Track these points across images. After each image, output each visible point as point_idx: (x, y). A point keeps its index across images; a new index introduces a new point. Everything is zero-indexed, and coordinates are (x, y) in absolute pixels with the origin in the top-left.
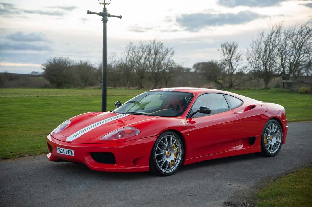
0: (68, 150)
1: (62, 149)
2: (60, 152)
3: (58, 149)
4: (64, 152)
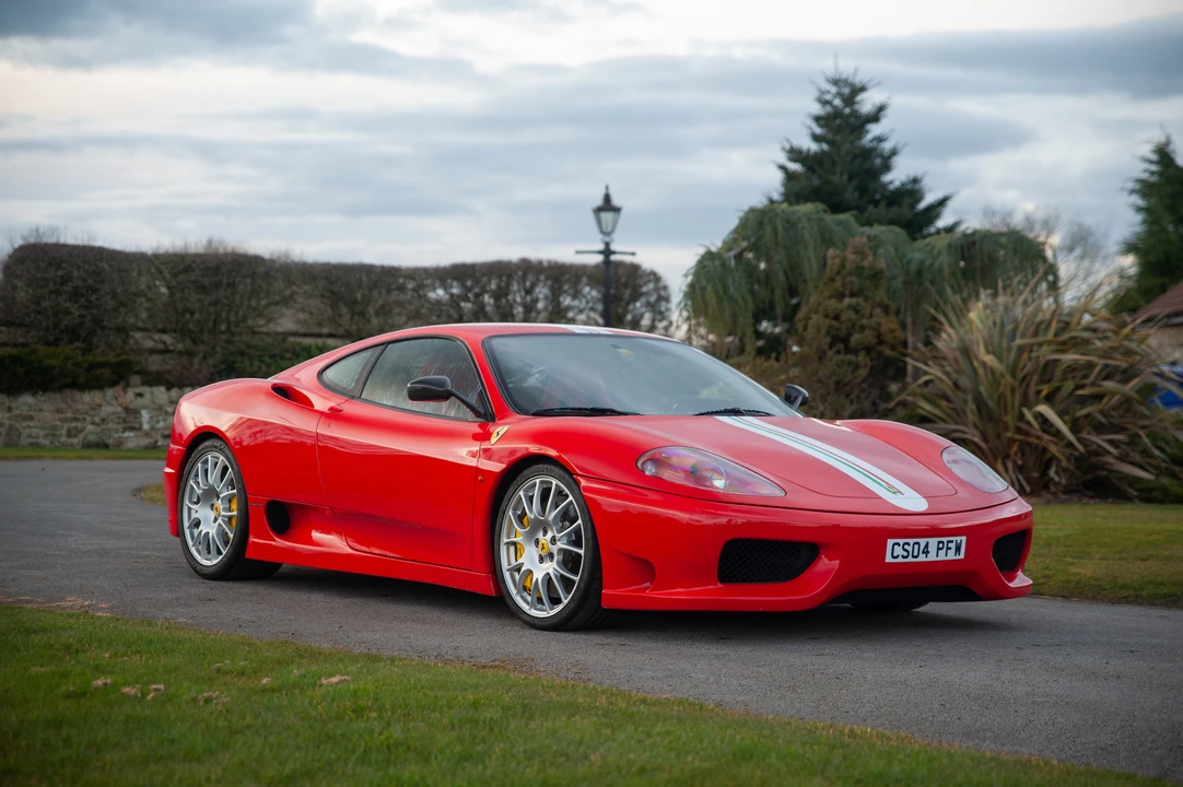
0: (945, 540)
1: (918, 543)
2: (906, 557)
3: (899, 544)
4: (926, 552)
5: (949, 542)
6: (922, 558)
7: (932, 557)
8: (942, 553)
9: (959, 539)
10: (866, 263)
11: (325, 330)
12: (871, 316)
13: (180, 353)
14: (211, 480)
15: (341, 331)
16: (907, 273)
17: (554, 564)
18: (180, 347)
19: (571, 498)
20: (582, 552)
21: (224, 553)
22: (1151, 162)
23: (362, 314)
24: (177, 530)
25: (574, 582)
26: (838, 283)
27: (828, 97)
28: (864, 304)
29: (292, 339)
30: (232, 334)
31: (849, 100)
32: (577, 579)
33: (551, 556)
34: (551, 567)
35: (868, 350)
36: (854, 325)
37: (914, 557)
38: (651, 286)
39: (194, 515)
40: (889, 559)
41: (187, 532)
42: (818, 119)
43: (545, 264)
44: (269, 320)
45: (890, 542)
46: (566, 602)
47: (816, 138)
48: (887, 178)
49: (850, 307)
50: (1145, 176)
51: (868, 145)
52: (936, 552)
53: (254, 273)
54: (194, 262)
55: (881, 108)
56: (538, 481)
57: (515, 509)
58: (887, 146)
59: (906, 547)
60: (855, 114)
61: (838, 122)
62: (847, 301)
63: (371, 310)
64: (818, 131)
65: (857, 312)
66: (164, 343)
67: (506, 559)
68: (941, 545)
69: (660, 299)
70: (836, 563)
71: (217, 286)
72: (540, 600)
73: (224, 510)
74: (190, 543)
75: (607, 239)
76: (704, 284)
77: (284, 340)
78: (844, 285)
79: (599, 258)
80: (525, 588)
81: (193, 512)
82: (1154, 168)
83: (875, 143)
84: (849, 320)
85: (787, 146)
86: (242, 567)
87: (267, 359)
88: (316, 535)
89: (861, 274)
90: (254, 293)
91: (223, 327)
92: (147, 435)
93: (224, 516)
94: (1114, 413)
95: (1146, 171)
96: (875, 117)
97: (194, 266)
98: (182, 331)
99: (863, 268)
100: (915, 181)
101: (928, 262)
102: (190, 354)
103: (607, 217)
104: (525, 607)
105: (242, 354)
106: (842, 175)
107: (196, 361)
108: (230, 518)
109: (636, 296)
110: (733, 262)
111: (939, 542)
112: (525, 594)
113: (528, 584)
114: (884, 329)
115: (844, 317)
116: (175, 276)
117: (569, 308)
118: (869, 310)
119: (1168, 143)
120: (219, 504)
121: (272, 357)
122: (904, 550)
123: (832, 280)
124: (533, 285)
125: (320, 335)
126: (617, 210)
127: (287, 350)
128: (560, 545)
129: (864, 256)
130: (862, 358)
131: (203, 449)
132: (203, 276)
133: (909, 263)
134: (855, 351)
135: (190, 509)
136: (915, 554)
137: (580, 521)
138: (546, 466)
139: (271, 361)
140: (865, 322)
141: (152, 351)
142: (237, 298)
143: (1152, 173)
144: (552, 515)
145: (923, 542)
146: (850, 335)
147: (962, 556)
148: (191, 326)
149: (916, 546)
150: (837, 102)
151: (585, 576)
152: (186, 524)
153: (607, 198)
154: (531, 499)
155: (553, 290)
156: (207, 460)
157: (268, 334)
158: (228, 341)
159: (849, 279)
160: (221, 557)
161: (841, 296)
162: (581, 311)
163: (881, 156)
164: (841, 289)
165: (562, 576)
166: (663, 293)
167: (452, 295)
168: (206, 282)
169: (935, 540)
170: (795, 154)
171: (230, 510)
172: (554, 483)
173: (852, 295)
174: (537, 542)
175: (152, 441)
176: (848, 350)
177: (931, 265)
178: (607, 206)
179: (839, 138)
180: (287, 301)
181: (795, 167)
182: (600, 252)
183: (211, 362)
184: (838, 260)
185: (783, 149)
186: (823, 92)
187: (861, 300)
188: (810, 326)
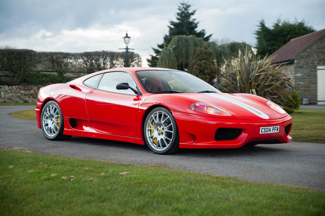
0: (274, 127)
1: (268, 128)
2: (265, 132)
3: (263, 129)
4: (270, 131)
5: (275, 128)
6: (269, 132)
7: (271, 132)
8: (274, 130)
9: (278, 127)
10: (207, 51)
11: (50, 70)
12: (209, 65)
13: (11, 76)
14: (51, 113)
15: (55, 70)
16: (217, 54)
17: (164, 136)
18: (11, 75)
19: (169, 117)
20: (173, 132)
21: (56, 133)
22: (259, 26)
23: (61, 65)
24: (40, 126)
25: (170, 141)
26: (200, 57)
27: (181, 8)
28: (207, 62)
29: (41, 72)
30: (25, 71)
31: (186, 9)
32: (171, 140)
33: (162, 133)
34: (163, 137)
35: (209, 74)
36: (205, 68)
37: (267, 132)
38: (137, 58)
39: (46, 123)
40: (260, 133)
41: (44, 127)
42: (178, 14)
43: (109, 52)
44: (35, 67)
45: (261, 128)
46: (168, 146)
47: (178, 19)
48: (196, 30)
49: (204, 63)
50: (258, 30)
51: (191, 21)
52: (273, 130)
53: (31, 54)
54: (14, 51)
55: (194, 11)
56: (158, 112)
57: (150, 120)
58: (196, 22)
59: (265, 129)
60: (188, 13)
61: (183, 15)
62: (203, 61)
63: (63, 65)
64: (178, 17)
65: (206, 64)
66: (6, 74)
67: (148, 134)
68: (273, 129)
69: (139, 61)
70: (247, 135)
71: (21, 58)
72: (159, 146)
73: (56, 121)
74: (45, 130)
75: (127, 45)
76: (165, 57)
77: (39, 73)
78: (202, 57)
79: (125, 50)
80: (154, 143)
81: (45, 122)
82: (260, 28)
83: (193, 20)
84: (204, 66)
85: (170, 21)
86: (62, 137)
87: (35, 78)
88: (84, 127)
89: (206, 54)
90: (31, 60)
91: (22, 69)
92: (3, 98)
93: (55, 123)
94: (274, 90)
95: (258, 28)
96: (193, 14)
97: (14, 53)
98: (11, 70)
99: (207, 52)
100: (204, 30)
101: (223, 51)
102: (14, 77)
103: (127, 39)
104: (154, 148)
105: (28, 76)
106: (185, 29)
107: (15, 78)
108: (58, 123)
109: (132, 61)
110: (172, 51)
111: (273, 128)
112: (154, 144)
113: (155, 141)
114: (212, 69)
115: (202, 65)
116: (9, 55)
117: (115, 64)
118: (208, 63)
119: (263, 21)
120: (54, 119)
121: (36, 77)
122: (265, 130)
123: (198, 56)
124: (106, 58)
125: (49, 71)
126: (129, 38)
127: (40, 75)
128: (166, 130)
129: (207, 49)
130: (207, 76)
131: (49, 103)
132: (17, 55)
133: (217, 51)
134: (205, 75)
135: (44, 120)
136: (267, 131)
137: (172, 123)
138: (160, 108)
139: (36, 78)
140: (208, 67)
141: (3, 76)
142: (26, 62)
143: (260, 29)
144: (163, 122)
145: (269, 128)
146: (204, 70)
147: (278, 132)
148: (14, 69)
149: (267, 129)
150: (183, 10)
151: (174, 139)
152: (44, 125)
153: (127, 34)
154: (156, 117)
155: (111, 59)
156: (50, 106)
157: (35, 71)
158: (24, 73)
159: (203, 55)
160: (55, 134)
161: (201, 60)
162: (118, 65)
163: (195, 24)
164: (201, 58)
165: (166, 139)
166: (140, 60)
167: (84, 60)
168: (18, 57)
169: (272, 127)
170: (173, 23)
171: (57, 121)
172: (163, 113)
173: (204, 60)
174: (158, 129)
175: (4, 100)
176: (204, 74)
177: (224, 51)
178: (127, 36)
179: (184, 19)
180: (40, 62)
181: (172, 27)
182: (125, 49)
183: (19, 79)
184: (200, 51)
185: (169, 22)
186: (179, 7)
187: (207, 61)
188: (193, 68)
